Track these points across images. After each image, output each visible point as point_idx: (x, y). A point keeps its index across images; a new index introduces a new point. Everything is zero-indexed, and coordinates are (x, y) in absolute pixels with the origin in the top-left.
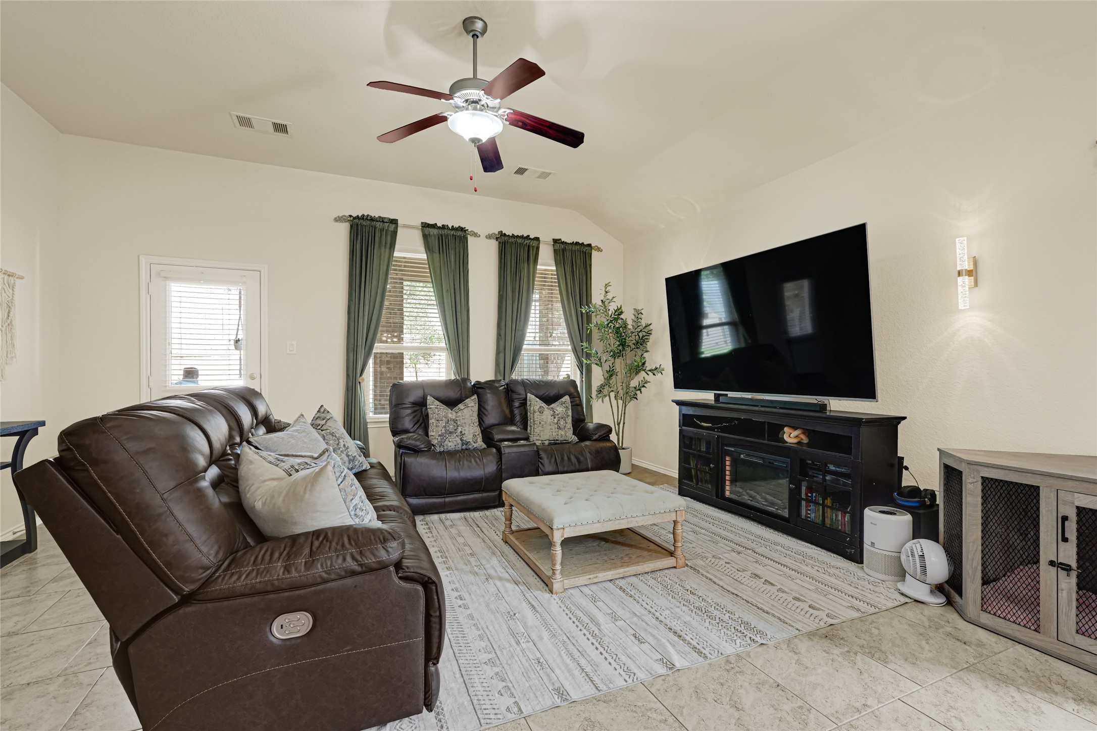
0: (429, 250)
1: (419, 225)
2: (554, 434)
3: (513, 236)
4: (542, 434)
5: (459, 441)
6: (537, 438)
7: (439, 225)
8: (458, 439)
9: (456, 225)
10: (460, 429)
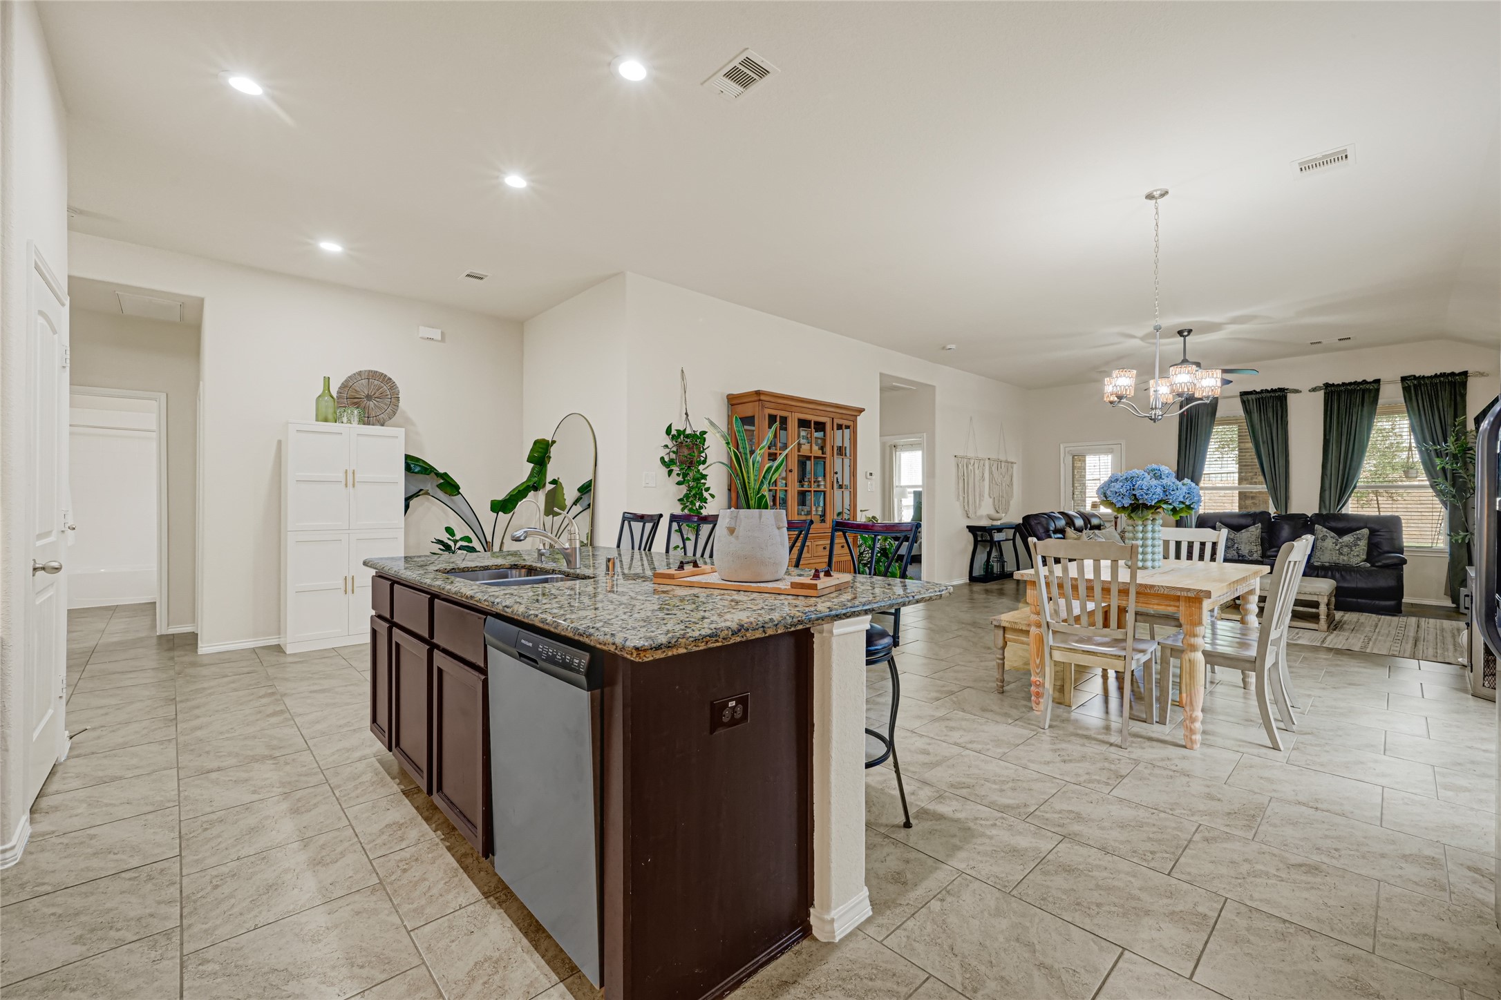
0: (1247, 412)
1: (1239, 394)
2: (1334, 558)
3: (1344, 384)
4: (1321, 557)
5: (1236, 554)
6: (1318, 560)
7: (1258, 390)
8: (1235, 552)
9: (1275, 387)
10: (1236, 546)
